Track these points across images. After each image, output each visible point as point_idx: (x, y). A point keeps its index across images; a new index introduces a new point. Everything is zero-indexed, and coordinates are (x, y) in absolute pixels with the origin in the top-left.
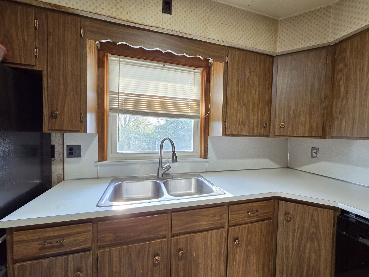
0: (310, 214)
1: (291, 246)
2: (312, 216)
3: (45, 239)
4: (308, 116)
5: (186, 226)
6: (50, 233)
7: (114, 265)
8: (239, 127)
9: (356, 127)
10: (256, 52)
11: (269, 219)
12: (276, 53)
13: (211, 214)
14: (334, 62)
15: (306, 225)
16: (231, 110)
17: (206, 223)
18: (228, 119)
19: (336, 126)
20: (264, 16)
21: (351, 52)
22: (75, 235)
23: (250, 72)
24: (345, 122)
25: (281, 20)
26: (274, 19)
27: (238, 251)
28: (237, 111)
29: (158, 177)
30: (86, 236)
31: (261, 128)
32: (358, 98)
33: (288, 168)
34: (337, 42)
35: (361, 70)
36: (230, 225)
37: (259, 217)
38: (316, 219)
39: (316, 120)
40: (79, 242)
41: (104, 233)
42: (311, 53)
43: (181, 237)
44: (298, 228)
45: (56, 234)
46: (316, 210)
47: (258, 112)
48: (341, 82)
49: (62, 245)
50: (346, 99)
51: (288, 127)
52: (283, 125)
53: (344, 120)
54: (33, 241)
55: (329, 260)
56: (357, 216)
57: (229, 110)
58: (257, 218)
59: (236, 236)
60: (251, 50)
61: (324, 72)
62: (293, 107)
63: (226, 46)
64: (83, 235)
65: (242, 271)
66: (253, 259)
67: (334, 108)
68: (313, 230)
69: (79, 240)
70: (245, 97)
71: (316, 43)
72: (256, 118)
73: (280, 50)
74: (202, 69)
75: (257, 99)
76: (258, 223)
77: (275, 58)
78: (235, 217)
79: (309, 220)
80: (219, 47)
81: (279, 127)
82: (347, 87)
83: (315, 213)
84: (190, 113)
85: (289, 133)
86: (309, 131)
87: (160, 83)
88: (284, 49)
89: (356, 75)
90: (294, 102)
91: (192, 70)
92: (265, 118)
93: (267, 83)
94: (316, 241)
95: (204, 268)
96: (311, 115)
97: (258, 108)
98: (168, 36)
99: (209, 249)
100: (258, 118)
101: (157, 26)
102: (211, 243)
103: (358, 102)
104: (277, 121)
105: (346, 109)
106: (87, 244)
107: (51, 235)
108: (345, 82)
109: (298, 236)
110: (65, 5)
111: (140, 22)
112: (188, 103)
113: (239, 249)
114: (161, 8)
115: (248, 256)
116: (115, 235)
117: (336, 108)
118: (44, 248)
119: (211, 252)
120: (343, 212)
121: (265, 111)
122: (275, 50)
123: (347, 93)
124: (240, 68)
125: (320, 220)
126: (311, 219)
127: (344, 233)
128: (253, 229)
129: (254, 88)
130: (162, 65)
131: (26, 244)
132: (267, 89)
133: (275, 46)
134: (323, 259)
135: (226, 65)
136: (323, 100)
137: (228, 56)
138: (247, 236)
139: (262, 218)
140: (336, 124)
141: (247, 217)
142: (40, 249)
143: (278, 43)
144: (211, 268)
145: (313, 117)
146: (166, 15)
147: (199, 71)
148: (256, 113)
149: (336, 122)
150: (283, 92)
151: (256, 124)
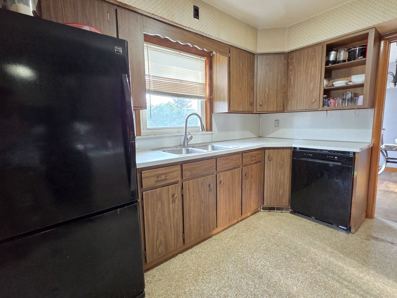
0: (281, 154)
1: (272, 175)
2: (281, 155)
3: (158, 176)
4: (275, 98)
5: (224, 166)
6: (160, 171)
7: (191, 191)
8: (237, 105)
9: (298, 104)
10: (245, 51)
11: (260, 162)
12: (257, 52)
13: (235, 159)
14: (288, 63)
15: (278, 161)
16: (233, 93)
17: (232, 164)
18: (231, 99)
19: (289, 104)
20: (250, 25)
21: (296, 60)
22: (172, 173)
23: (243, 65)
24: (294, 101)
25: (259, 30)
26: (255, 28)
27: (247, 182)
28: (236, 94)
29: (184, 146)
30: (177, 173)
31: (249, 106)
32: (299, 88)
33: (260, 137)
34: (289, 52)
35: (300, 71)
36: (243, 166)
37: (256, 160)
38: (283, 156)
39: (279, 100)
40: (174, 177)
41: (186, 172)
42: (276, 56)
43: (221, 173)
44: (275, 163)
45: (163, 172)
46: (283, 151)
47: (247, 95)
48: (292, 77)
49: (166, 179)
50: (294, 88)
51: (265, 105)
52: (262, 104)
53: (293, 100)
54: (152, 177)
55: (289, 176)
56: (300, 148)
57: (232, 93)
58: (255, 161)
59: (246, 173)
60: (243, 49)
61: (283, 70)
62: (267, 92)
63: (228, 45)
64: (176, 173)
65: (249, 194)
66: (253, 186)
67: (288, 93)
68: (282, 162)
69: (174, 176)
70: (240, 84)
71: (279, 50)
72: (246, 99)
73: (259, 51)
74: (206, 58)
75: (247, 85)
76: (255, 164)
77: (255, 55)
78: (246, 161)
79: (280, 157)
80: (224, 45)
81: (259, 105)
82: (294, 81)
83: (283, 152)
84: (199, 94)
85: (265, 109)
86: (276, 107)
87: (178, 68)
88: (261, 51)
89: (298, 74)
90: (267, 88)
91: (199, 58)
92: (251, 99)
93: (252, 74)
94: (283, 169)
95: (232, 192)
96: (277, 97)
97: (247, 92)
98: (195, 34)
99: (234, 181)
100: (247, 99)
101: (191, 28)
102: (235, 177)
103: (299, 90)
104: (258, 101)
105: (294, 94)
106: (178, 178)
107: (160, 173)
108: (293, 77)
109: (275, 168)
110: (132, 5)
111: (180, 24)
112: (198, 86)
113: (247, 180)
114: (192, 14)
115: (251, 185)
116: (191, 173)
117: (289, 93)
118: (157, 181)
119: (235, 182)
120: (295, 148)
121: (251, 93)
122: (256, 50)
123: (294, 84)
124: (237, 62)
125: (285, 156)
126: (281, 157)
127: (295, 158)
128: (254, 168)
129: (245, 77)
130: (178, 53)
131: (149, 179)
132: (252, 78)
133: (256, 47)
134: (286, 177)
135: (229, 59)
136: (283, 87)
137: (230, 52)
138: (251, 172)
139: (258, 161)
140: (289, 103)
141: (251, 161)
142: (156, 182)
143: (258, 45)
144: (235, 192)
145: (278, 99)
146: (196, 19)
147: (204, 59)
148: (246, 95)
149: (289, 102)
150: (261, 81)
151: (246, 103)
